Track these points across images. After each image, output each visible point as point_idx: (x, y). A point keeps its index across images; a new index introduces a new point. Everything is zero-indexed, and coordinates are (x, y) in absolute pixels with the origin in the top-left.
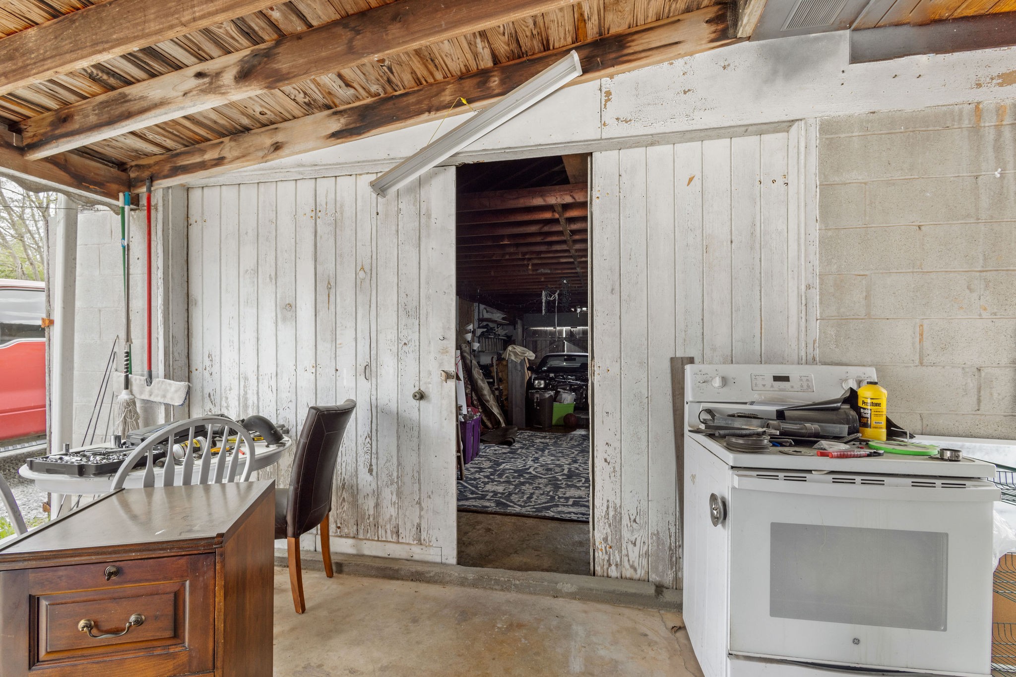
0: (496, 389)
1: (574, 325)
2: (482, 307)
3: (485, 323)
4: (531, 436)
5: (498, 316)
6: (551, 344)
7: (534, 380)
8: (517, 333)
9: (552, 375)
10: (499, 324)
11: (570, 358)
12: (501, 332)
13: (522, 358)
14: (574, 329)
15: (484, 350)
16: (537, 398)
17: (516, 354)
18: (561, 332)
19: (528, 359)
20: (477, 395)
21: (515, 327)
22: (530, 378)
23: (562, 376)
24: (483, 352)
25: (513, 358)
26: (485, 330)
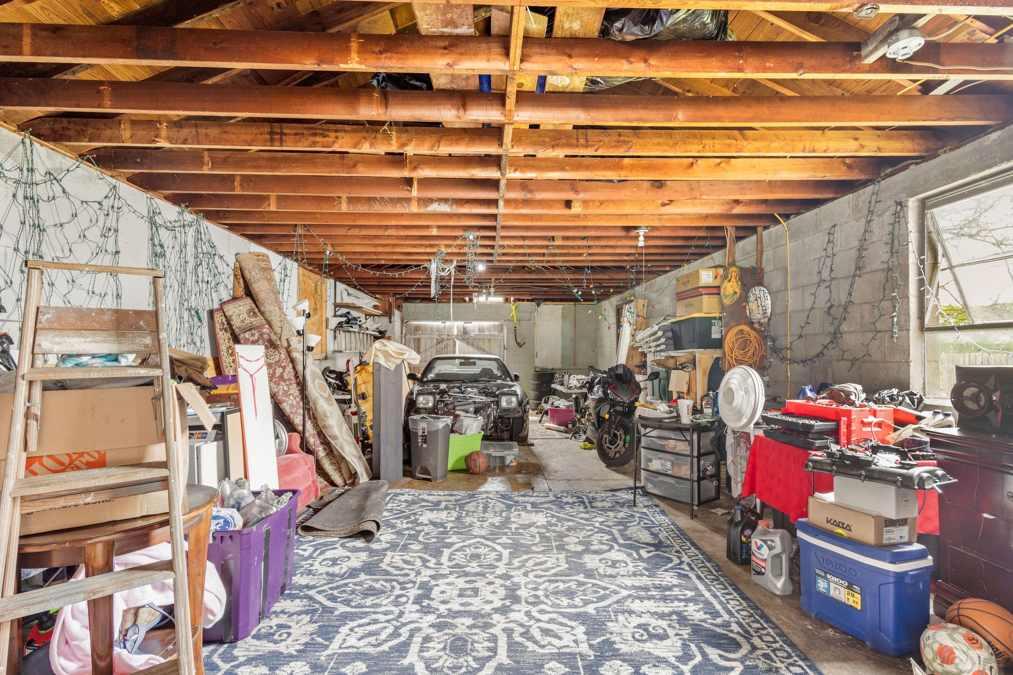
0: (354, 414)
1: (468, 320)
2: (341, 286)
3: (344, 311)
4: (414, 502)
5: (367, 302)
6: (438, 343)
7: (418, 395)
8: (393, 328)
9: (443, 386)
10: (368, 315)
11: (467, 361)
12: (371, 325)
13: (398, 362)
14: (468, 325)
15: (343, 348)
16: (423, 429)
17: (387, 355)
18: (451, 328)
19: (409, 364)
20: (316, 425)
21: (390, 319)
22: (411, 393)
23: (459, 388)
24: (341, 352)
25: (382, 361)
26: (344, 319)
